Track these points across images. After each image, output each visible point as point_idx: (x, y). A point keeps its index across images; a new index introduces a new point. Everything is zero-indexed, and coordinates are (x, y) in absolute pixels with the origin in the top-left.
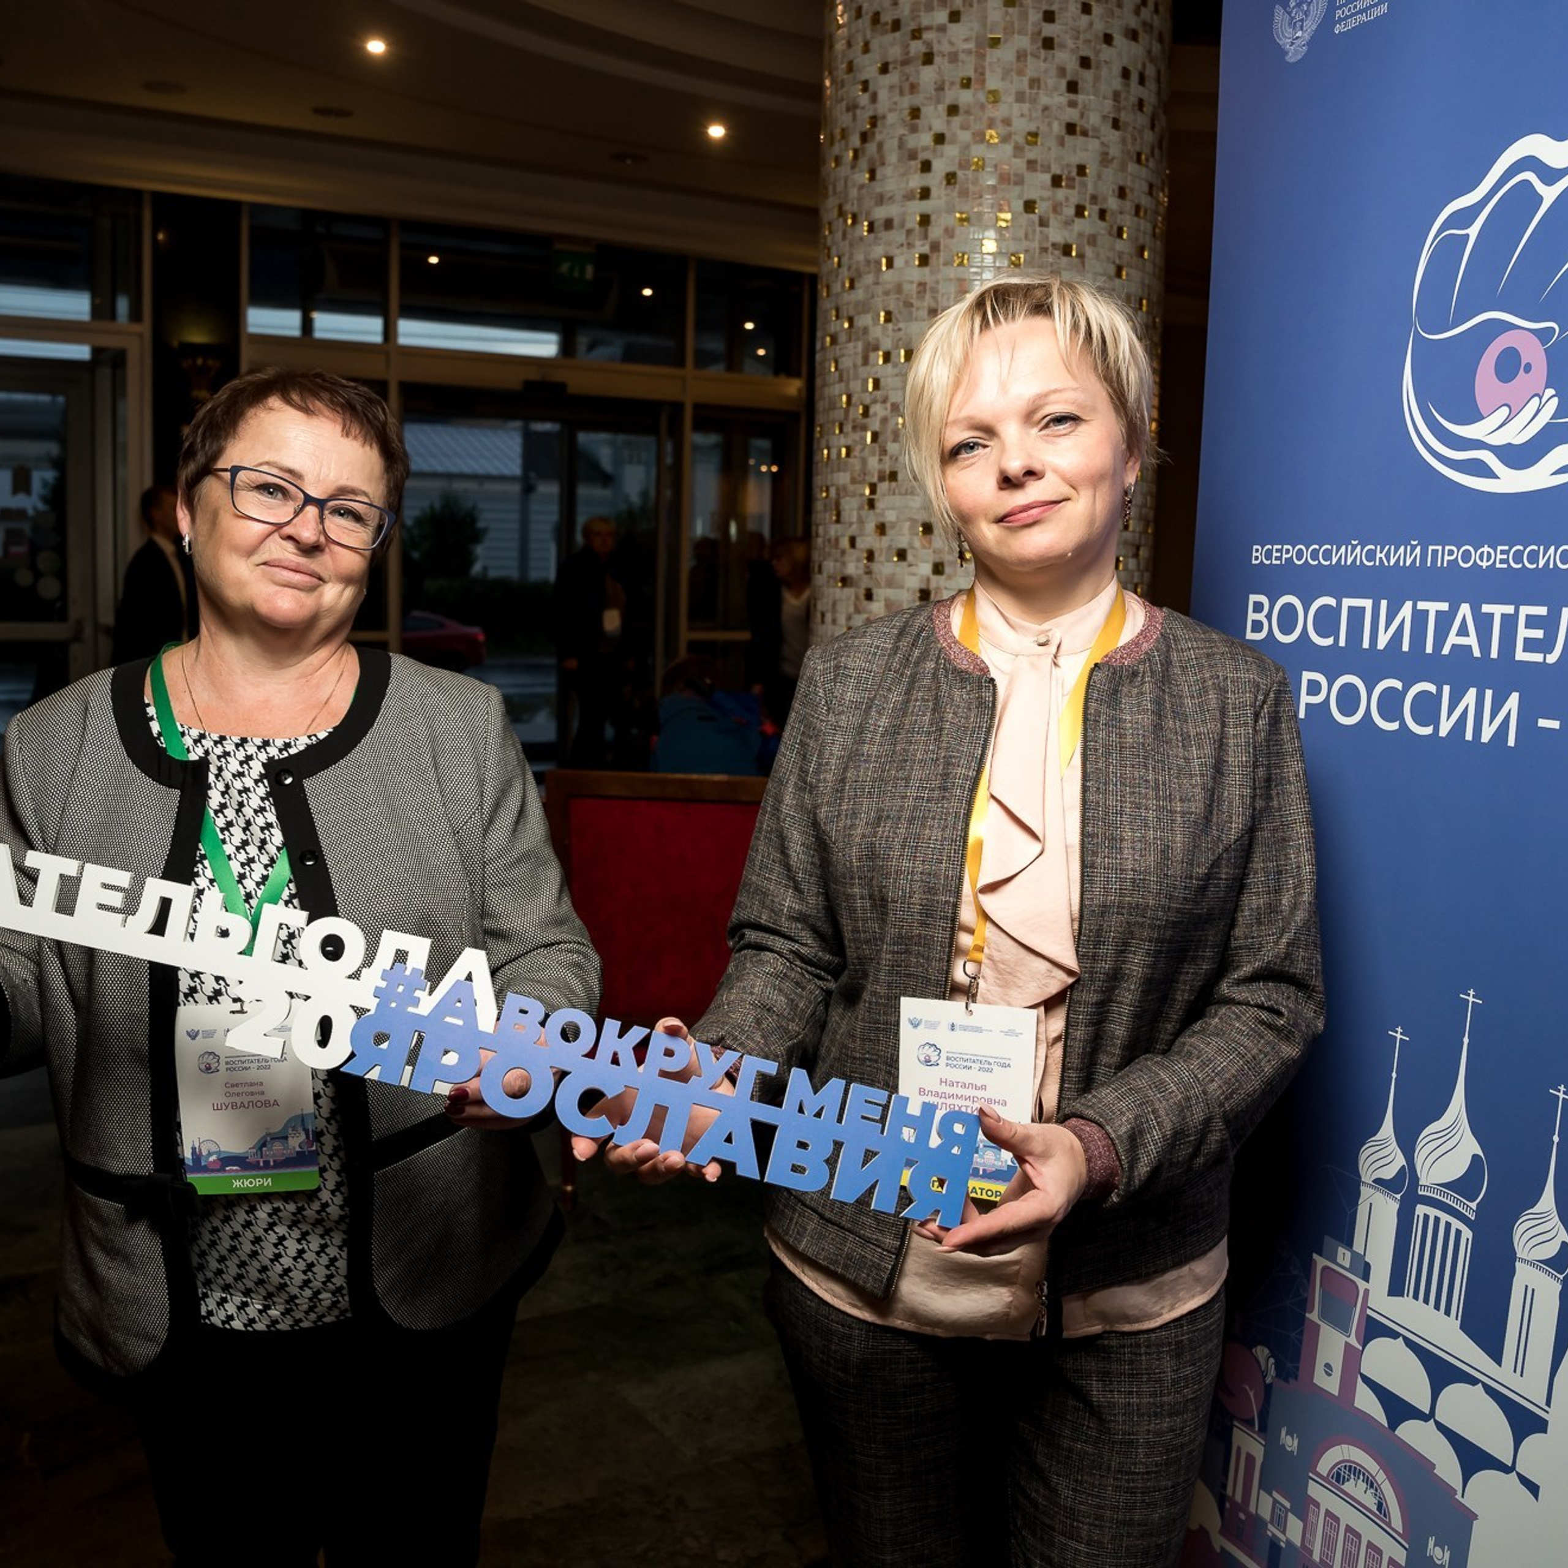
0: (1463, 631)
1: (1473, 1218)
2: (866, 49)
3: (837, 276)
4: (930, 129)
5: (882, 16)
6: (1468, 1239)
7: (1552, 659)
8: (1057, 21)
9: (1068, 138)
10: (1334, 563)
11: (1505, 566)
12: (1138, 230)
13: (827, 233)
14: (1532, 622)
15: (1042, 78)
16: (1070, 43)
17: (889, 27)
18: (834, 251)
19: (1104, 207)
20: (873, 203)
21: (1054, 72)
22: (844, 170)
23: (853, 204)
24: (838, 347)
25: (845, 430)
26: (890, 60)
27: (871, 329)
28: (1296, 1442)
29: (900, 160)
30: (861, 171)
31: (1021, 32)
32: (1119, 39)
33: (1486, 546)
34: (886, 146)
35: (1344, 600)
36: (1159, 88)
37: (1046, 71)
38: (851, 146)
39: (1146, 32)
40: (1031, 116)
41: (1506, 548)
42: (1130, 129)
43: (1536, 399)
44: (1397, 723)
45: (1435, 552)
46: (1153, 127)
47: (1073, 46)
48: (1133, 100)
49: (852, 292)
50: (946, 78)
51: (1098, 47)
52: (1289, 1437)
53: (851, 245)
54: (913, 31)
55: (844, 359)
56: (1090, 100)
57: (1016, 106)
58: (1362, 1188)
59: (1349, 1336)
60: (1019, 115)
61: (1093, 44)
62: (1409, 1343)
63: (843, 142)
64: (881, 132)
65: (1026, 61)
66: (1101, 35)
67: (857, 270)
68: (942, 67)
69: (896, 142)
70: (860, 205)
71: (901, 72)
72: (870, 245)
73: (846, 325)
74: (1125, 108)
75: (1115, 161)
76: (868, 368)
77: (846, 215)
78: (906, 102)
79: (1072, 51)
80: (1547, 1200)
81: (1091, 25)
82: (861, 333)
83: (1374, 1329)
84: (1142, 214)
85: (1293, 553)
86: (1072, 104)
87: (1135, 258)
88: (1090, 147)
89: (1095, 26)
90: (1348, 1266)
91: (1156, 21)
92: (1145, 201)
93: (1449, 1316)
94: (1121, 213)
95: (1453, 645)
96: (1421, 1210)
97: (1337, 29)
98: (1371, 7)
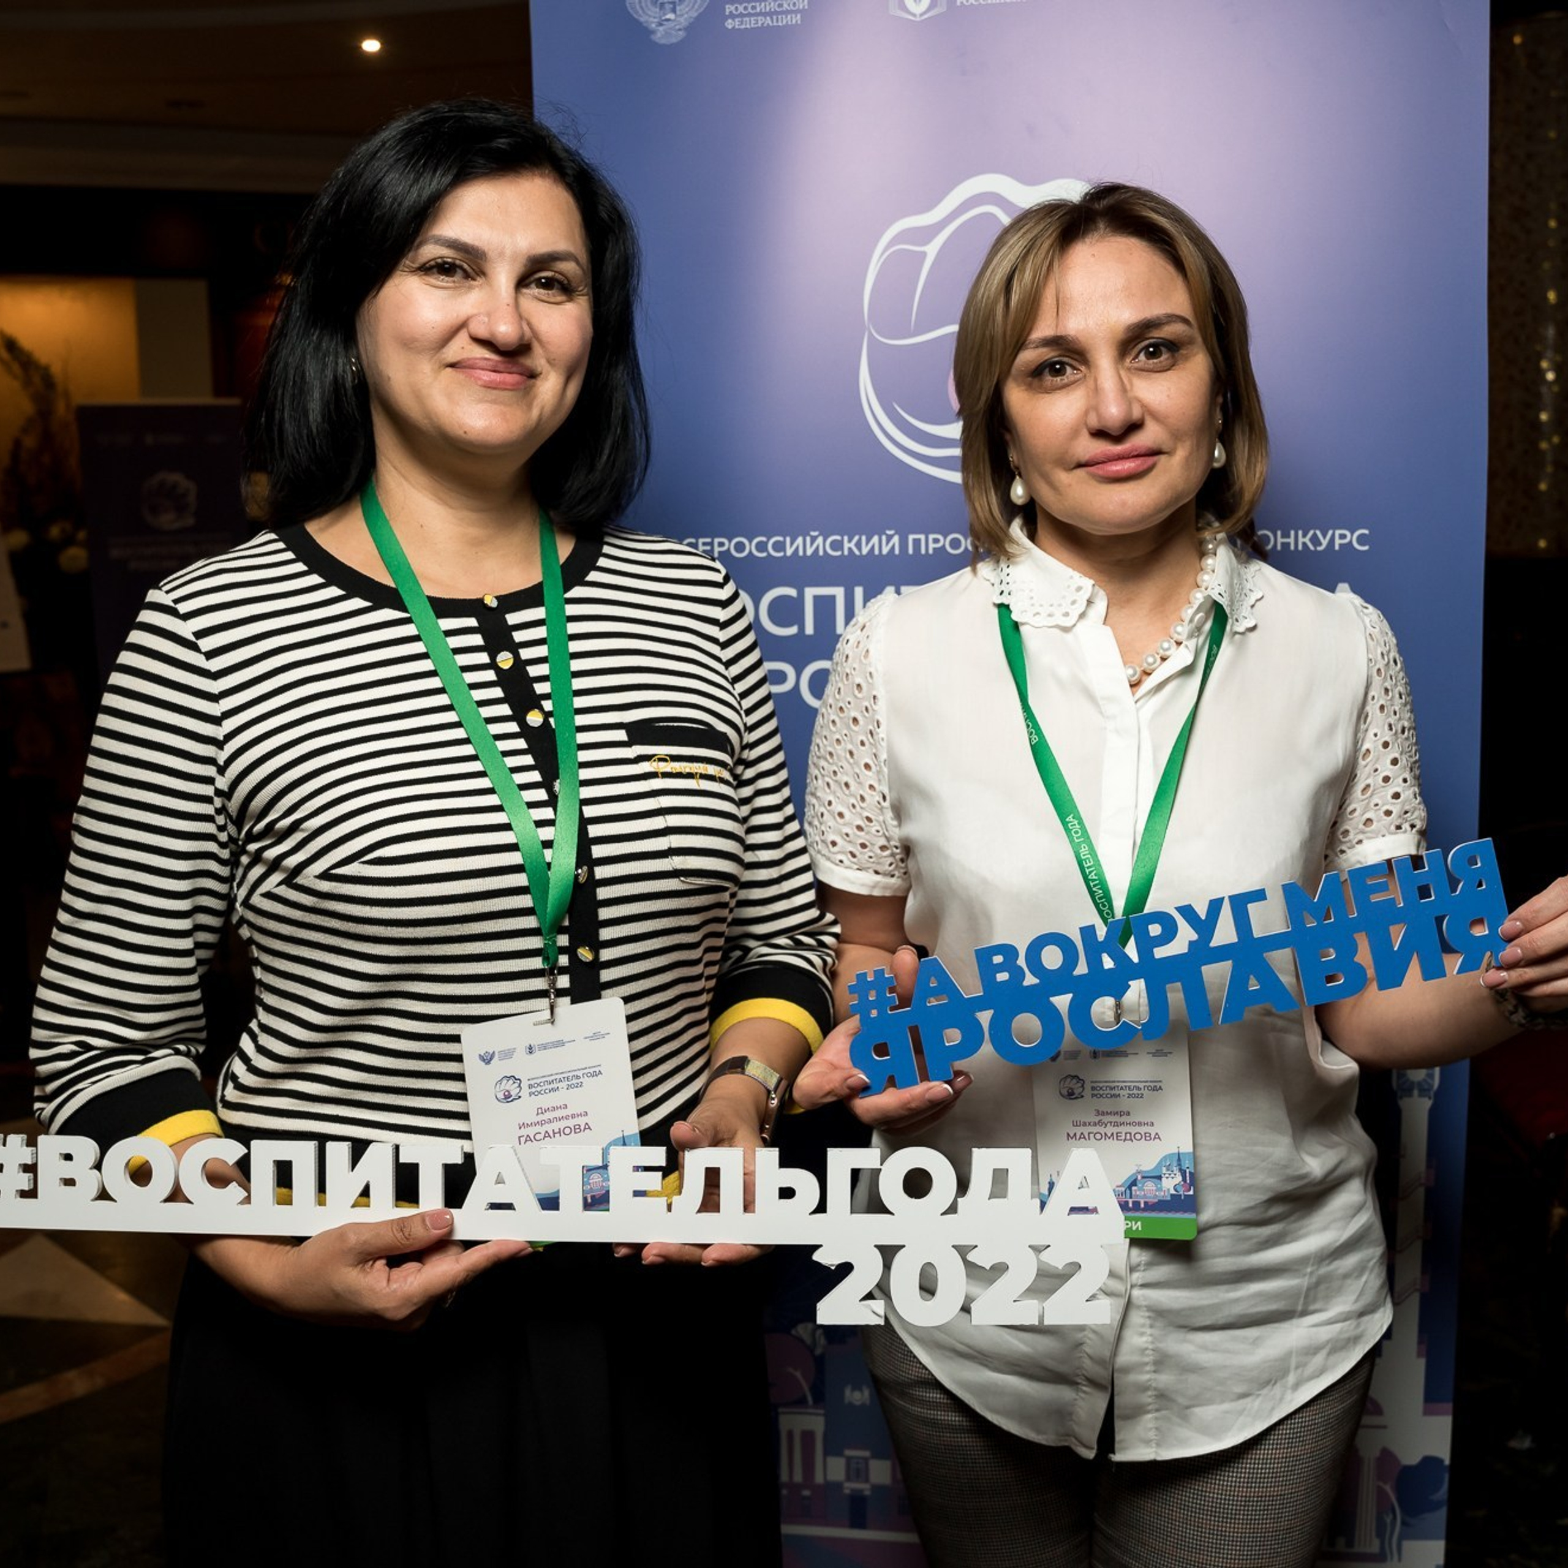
10: (789, 553)
35: (807, 590)
45: (917, 542)
97: (729, 24)
98: (777, 13)
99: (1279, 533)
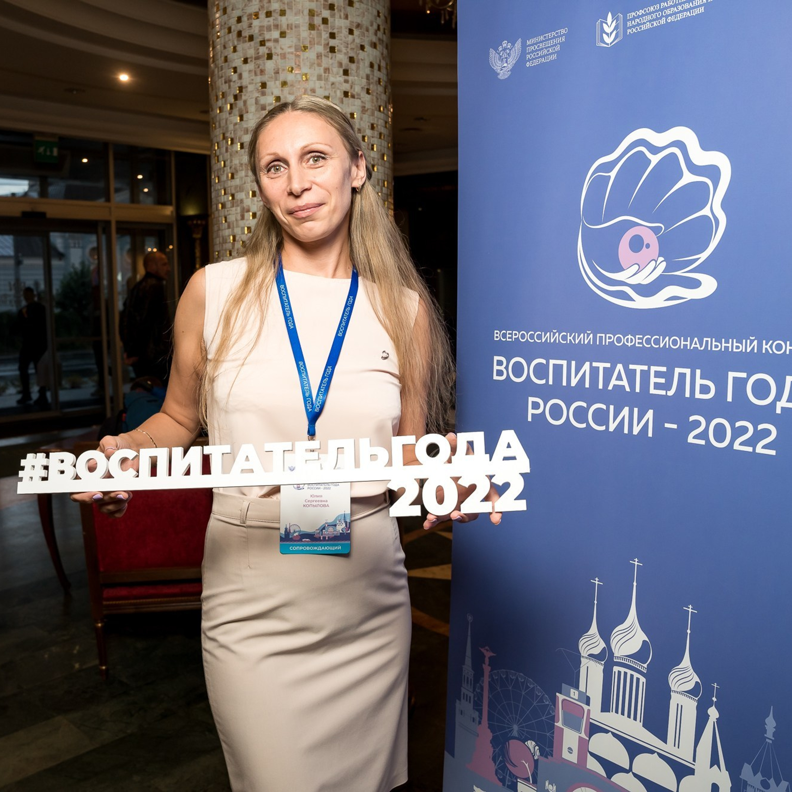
0: (619, 378)
1: (645, 672)
2: (235, 50)
3: (224, 172)
4: (272, 94)
5: (243, 32)
6: (643, 682)
7: (671, 393)
8: (337, 38)
9: (344, 98)
10: (543, 341)
11: (641, 346)
12: (381, 145)
13: (216, 148)
14: (658, 374)
15: (330, 68)
16: (344, 50)
17: (247, 39)
18: (221, 158)
19: (364, 134)
20: (242, 133)
21: (336, 65)
22: (225, 115)
23: (231, 133)
24: (226, 210)
25: (233, 254)
26: (248, 56)
27: (245, 201)
28: (555, 787)
29: (256, 111)
30: (234, 115)
31: (319, 43)
32: (367, 48)
33: (630, 335)
34: (249, 103)
35: (551, 361)
36: (387, 72)
37: (332, 64)
38: (228, 101)
39: (380, 44)
40: (325, 87)
41: (641, 336)
42: (375, 94)
43: (654, 262)
44: (585, 424)
45: (601, 338)
46: (385, 92)
47: (345, 51)
48: (376, 79)
49: (233, 180)
50: (280, 67)
51: (358, 52)
52: (550, 786)
53: (231, 155)
54: (261, 42)
55: (230, 216)
56: (355, 79)
57: (317, 82)
58: (582, 659)
59: (581, 733)
60: (319, 87)
61: (355, 50)
62: (615, 735)
63: (224, 100)
64: (245, 95)
65: (321, 59)
66: (359, 46)
67: (235, 169)
68: (278, 61)
69: (253, 101)
70: (235, 134)
71: (255, 63)
72: (242, 156)
73: (230, 198)
74: (372, 83)
75: (369, 111)
76: (244, 221)
77: (228, 139)
78: (259, 79)
79: (345, 54)
80: (686, 662)
81: (354, 40)
82: (239, 202)
83: (594, 729)
84: (382, 137)
85: (519, 335)
86: (346, 81)
87: (380, 160)
88: (356, 103)
89: (356, 41)
90: (577, 698)
91: (385, 38)
92: (383, 130)
93: (636, 720)
94: (373, 137)
95: (614, 385)
96: (616, 669)
97: (528, 65)
98: (547, 55)
99: (788, 343)
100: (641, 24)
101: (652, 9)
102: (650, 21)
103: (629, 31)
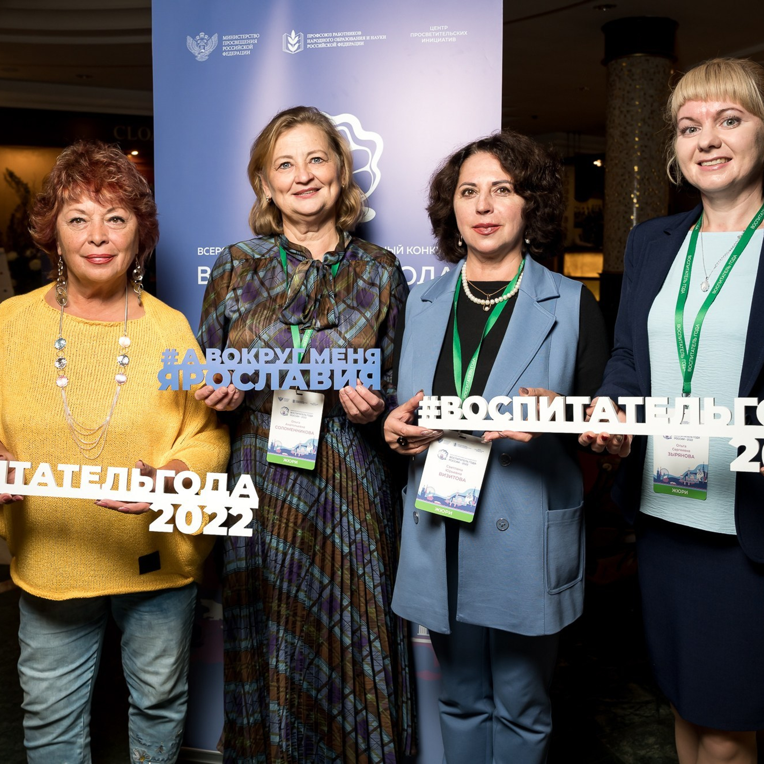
97: (224, 54)
98: (241, 50)
99: (423, 248)
100: (318, 43)
101: (326, 35)
102: (325, 43)
103: (308, 46)
